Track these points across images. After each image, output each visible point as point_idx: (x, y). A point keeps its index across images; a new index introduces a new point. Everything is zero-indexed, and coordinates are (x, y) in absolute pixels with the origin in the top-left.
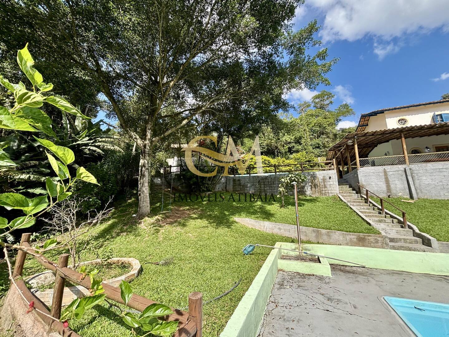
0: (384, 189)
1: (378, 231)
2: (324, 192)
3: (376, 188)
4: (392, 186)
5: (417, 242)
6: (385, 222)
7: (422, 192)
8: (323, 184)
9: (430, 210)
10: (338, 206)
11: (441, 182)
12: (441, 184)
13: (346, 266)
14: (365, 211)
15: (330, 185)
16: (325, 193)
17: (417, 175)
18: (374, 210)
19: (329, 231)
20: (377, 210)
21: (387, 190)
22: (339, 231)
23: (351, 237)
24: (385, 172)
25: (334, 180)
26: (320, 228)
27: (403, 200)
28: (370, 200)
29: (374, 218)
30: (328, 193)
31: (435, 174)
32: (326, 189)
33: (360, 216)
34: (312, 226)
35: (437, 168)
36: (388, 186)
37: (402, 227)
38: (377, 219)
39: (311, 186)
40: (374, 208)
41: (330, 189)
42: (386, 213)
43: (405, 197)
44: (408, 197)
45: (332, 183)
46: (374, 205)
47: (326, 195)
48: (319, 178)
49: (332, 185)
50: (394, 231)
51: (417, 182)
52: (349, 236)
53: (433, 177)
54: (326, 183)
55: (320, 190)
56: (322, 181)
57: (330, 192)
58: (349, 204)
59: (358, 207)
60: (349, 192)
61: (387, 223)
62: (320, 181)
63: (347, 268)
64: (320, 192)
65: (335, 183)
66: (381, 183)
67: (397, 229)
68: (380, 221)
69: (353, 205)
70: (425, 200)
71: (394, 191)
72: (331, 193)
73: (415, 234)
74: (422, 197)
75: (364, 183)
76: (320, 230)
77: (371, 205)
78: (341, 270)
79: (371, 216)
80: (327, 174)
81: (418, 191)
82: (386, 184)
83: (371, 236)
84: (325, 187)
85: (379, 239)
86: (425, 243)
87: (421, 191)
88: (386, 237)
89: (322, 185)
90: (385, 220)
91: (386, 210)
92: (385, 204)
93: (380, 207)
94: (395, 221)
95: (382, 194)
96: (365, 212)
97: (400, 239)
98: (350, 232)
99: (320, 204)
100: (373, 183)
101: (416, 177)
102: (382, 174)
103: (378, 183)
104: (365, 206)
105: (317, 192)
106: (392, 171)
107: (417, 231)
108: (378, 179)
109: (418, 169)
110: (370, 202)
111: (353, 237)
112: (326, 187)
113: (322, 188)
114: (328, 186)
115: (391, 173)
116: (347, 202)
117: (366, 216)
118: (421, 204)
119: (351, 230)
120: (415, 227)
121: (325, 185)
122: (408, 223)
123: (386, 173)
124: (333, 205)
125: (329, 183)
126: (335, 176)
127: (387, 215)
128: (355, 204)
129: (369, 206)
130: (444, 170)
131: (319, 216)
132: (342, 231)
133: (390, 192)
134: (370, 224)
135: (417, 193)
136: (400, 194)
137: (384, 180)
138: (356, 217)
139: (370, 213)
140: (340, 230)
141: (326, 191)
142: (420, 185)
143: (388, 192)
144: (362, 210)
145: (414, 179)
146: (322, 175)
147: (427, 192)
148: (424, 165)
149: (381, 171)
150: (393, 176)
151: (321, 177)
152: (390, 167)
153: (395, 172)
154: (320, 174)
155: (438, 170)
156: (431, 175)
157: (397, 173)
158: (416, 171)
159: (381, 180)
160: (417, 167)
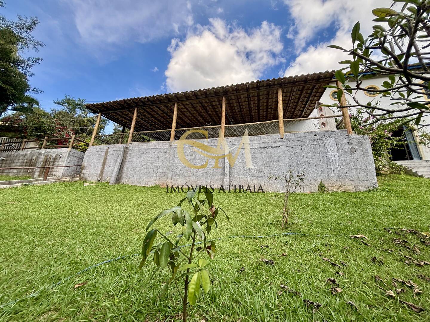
0: (98, 172)
3: (92, 171)
4: (106, 168)
7: (127, 176)
12: (145, 167)
15: (58, 165)
17: (130, 156)
21: (100, 173)
24: (107, 151)
25: (64, 160)
32: (52, 170)
36: (103, 169)
45: (60, 163)
48: (52, 157)
49: (60, 165)
53: (142, 159)
54: (55, 163)
56: (53, 160)
62: (51, 160)
65: (62, 163)
66: (99, 165)
74: (125, 183)
75: (86, 165)
82: (103, 165)
89: (51, 165)
95: (94, 177)
100: (92, 165)
101: (129, 158)
102: (103, 154)
103: (96, 165)
106: (112, 150)
108: (98, 160)
109: (133, 149)
112: (53, 168)
113: (50, 168)
114: (55, 167)
121: (53, 165)
123: (107, 153)
125: (57, 163)
126: (66, 155)
133: (102, 176)
136: (109, 179)
137: (102, 161)
141: (52, 173)
142: (128, 168)
143: (100, 176)
145: (126, 160)
146: (56, 154)
147: (130, 176)
148: (140, 144)
149: (104, 150)
150: (111, 156)
151: (54, 156)
152: (113, 147)
153: (114, 152)
154: (54, 153)
155: (149, 150)
156: (141, 155)
157: (116, 153)
158: (132, 151)
159: (100, 161)
160: (134, 146)
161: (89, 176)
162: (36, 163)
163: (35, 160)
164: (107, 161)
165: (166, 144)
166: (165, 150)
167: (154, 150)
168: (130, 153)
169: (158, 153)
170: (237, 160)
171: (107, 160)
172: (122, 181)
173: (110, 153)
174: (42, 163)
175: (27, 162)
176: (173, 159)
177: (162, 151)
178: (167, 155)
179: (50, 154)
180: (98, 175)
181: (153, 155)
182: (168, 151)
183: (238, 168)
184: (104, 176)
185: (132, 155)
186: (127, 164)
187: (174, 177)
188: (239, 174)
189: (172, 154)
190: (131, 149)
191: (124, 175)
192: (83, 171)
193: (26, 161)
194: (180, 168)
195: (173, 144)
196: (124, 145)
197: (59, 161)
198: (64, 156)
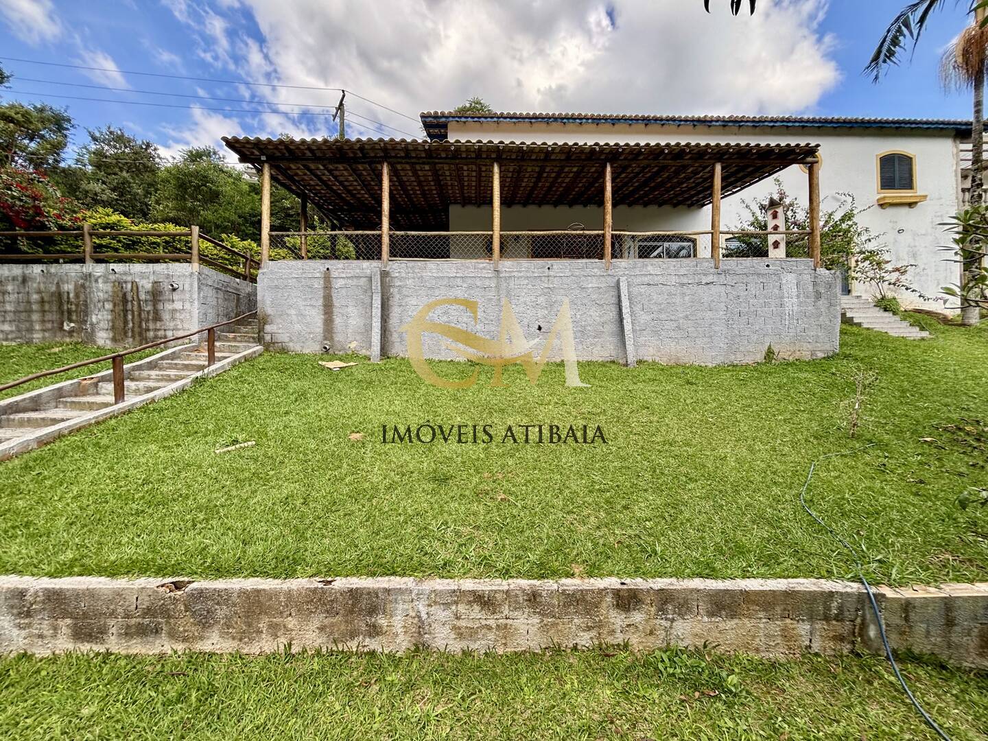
0: (318, 330)
3: (297, 327)
4: (338, 320)
7: (402, 340)
8: (149, 308)
15: (174, 311)
16: (156, 337)
17: (399, 292)
21: (325, 331)
24: (328, 278)
25: (188, 296)
31: (437, 292)
32: (158, 324)
35: (446, 274)
36: (329, 321)
41: (172, 324)
43: (363, 352)
45: (178, 305)
48: (140, 289)
49: (180, 311)
51: (397, 310)
54: (160, 306)
55: (140, 326)
56: (148, 297)
62: (143, 297)
64: (140, 334)
65: (187, 306)
66: (314, 312)
71: (339, 337)
74: (401, 355)
75: (269, 311)
80: (168, 276)
82: (326, 313)
84: (157, 317)
89: (148, 312)
95: (310, 343)
100: (293, 312)
101: (398, 296)
102: (319, 285)
103: (304, 313)
105: (130, 334)
106: (344, 275)
108: (305, 300)
109: (403, 275)
112: (161, 320)
113: (147, 321)
114: (166, 316)
115: (340, 283)
121: (156, 312)
123: (329, 282)
125: (169, 306)
126: (191, 285)
133: (331, 339)
135: (390, 344)
136: (353, 345)
137: (321, 302)
141: (161, 333)
143: (326, 339)
145: (391, 303)
146: (152, 278)
148: (419, 264)
149: (318, 275)
150: (344, 291)
151: (146, 285)
152: (340, 266)
153: (350, 281)
154: (143, 275)
155: (447, 280)
156: (430, 292)
157: (355, 282)
158: (401, 279)
159: (313, 302)
160: (404, 270)
161: (291, 340)
162: (86, 305)
163: (77, 296)
164: (336, 302)
165: (484, 268)
166: (487, 283)
167: (459, 280)
168: (397, 284)
169: (470, 287)
170: (640, 306)
171: (334, 299)
172: (393, 351)
173: (338, 284)
174: (109, 306)
175: (42, 302)
177: (479, 283)
178: (491, 294)
179: (129, 278)
180: (320, 338)
181: (459, 292)
182: (493, 285)
183: (642, 322)
184: (336, 339)
185: (405, 292)
186: (395, 313)
188: (645, 332)
189: (503, 293)
190: (397, 275)
191: (395, 337)
192: (268, 328)
193: (35, 297)
195: (500, 268)
196: (374, 264)
197: (173, 301)
198: (187, 287)
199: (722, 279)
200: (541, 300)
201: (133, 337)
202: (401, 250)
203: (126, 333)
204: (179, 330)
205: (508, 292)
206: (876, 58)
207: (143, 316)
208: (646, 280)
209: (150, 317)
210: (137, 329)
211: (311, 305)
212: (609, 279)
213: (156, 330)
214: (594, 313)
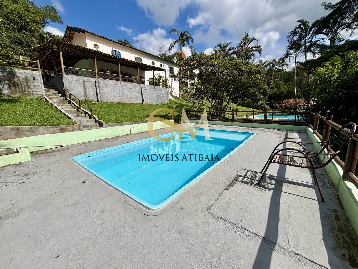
1: (75, 122)
2: (27, 92)
3: (77, 93)
4: (88, 92)
5: (97, 126)
6: (81, 116)
9: (105, 108)
10: (44, 106)
11: (112, 92)
13: (48, 149)
14: (68, 109)
15: (35, 86)
16: (29, 93)
18: (75, 109)
19: (32, 127)
20: (77, 109)
21: (84, 95)
22: (42, 125)
23: (54, 129)
25: (39, 82)
26: (21, 126)
27: (93, 102)
28: (72, 101)
29: (73, 114)
30: (33, 94)
31: (109, 87)
32: (29, 90)
33: (63, 113)
34: (10, 125)
35: (111, 83)
36: (85, 92)
37: (90, 118)
38: (75, 114)
39: (9, 84)
40: (75, 107)
41: (35, 90)
42: (82, 110)
43: (95, 100)
44: (96, 100)
45: (36, 84)
46: (75, 105)
47: (30, 96)
48: (20, 78)
49: (37, 86)
50: (85, 121)
51: (101, 91)
52: (53, 128)
53: (109, 89)
54: (29, 84)
55: (22, 90)
56: (24, 81)
57: (34, 93)
58: (54, 104)
59: (63, 107)
60: (55, 95)
61: (82, 116)
62: (21, 80)
63: (48, 151)
64: (22, 92)
65: (40, 85)
66: (81, 90)
67: (87, 120)
68: (78, 116)
69: (58, 106)
70: (104, 102)
71: (88, 96)
72: (36, 94)
73: (97, 122)
75: (68, 88)
76: (21, 128)
77: (73, 105)
78: (42, 154)
79: (72, 113)
80: (30, 75)
81: (101, 96)
82: (84, 90)
83: (70, 126)
84: (29, 87)
85: (76, 127)
86: (100, 126)
87: (103, 97)
88: (80, 125)
89: (25, 85)
90: (81, 115)
91: (82, 108)
92: (82, 105)
93: (79, 106)
94: (87, 115)
95: (81, 97)
96: (68, 111)
97: (88, 126)
98: (54, 125)
99: (22, 104)
100: (75, 89)
101: (101, 87)
102: (82, 83)
103: (78, 89)
104: (68, 106)
105: (18, 92)
106: (88, 81)
107: (98, 119)
108: (78, 86)
109: (102, 82)
110: (73, 103)
111: (56, 128)
112: (30, 88)
113: (25, 88)
114: (32, 87)
116: (52, 103)
117: (68, 113)
118: (102, 104)
119: (55, 124)
120: (96, 117)
122: (94, 115)
123: (84, 82)
124: (38, 105)
125: (32, 84)
126: (40, 78)
127: (83, 112)
128: (60, 104)
129: (72, 106)
130: (114, 85)
131: (20, 115)
132: (47, 125)
134: (70, 118)
135: (101, 98)
136: (92, 98)
137: (83, 87)
138: (60, 114)
139: (72, 111)
140: (45, 125)
142: (102, 93)
143: (85, 97)
144: (66, 109)
146: (24, 75)
147: (105, 98)
148: (105, 80)
149: (81, 80)
150: (88, 85)
151: (22, 76)
152: (86, 79)
153: (89, 83)
154: (20, 73)
157: (91, 83)
158: (101, 83)
159: (81, 87)
160: (101, 81)
164: (86, 88)
165: (118, 83)
166: (119, 86)
168: (101, 85)
170: (144, 93)
173: (86, 83)
176: (124, 91)
178: (120, 89)
180: (83, 96)
181: (114, 88)
185: (103, 86)
187: (125, 99)
188: (146, 98)
194: (127, 95)
195: (121, 83)
196: (95, 79)
197: (34, 83)
198: (38, 79)
199: (155, 90)
200: (129, 91)
201: (19, 93)
202: (101, 76)
203: (16, 92)
204: (38, 92)
205: (123, 88)
206: (169, 49)
207: (23, 86)
208: (145, 88)
209: (26, 87)
210: (21, 91)
211: (80, 88)
212: (140, 88)
213: (29, 91)
214: (138, 94)
